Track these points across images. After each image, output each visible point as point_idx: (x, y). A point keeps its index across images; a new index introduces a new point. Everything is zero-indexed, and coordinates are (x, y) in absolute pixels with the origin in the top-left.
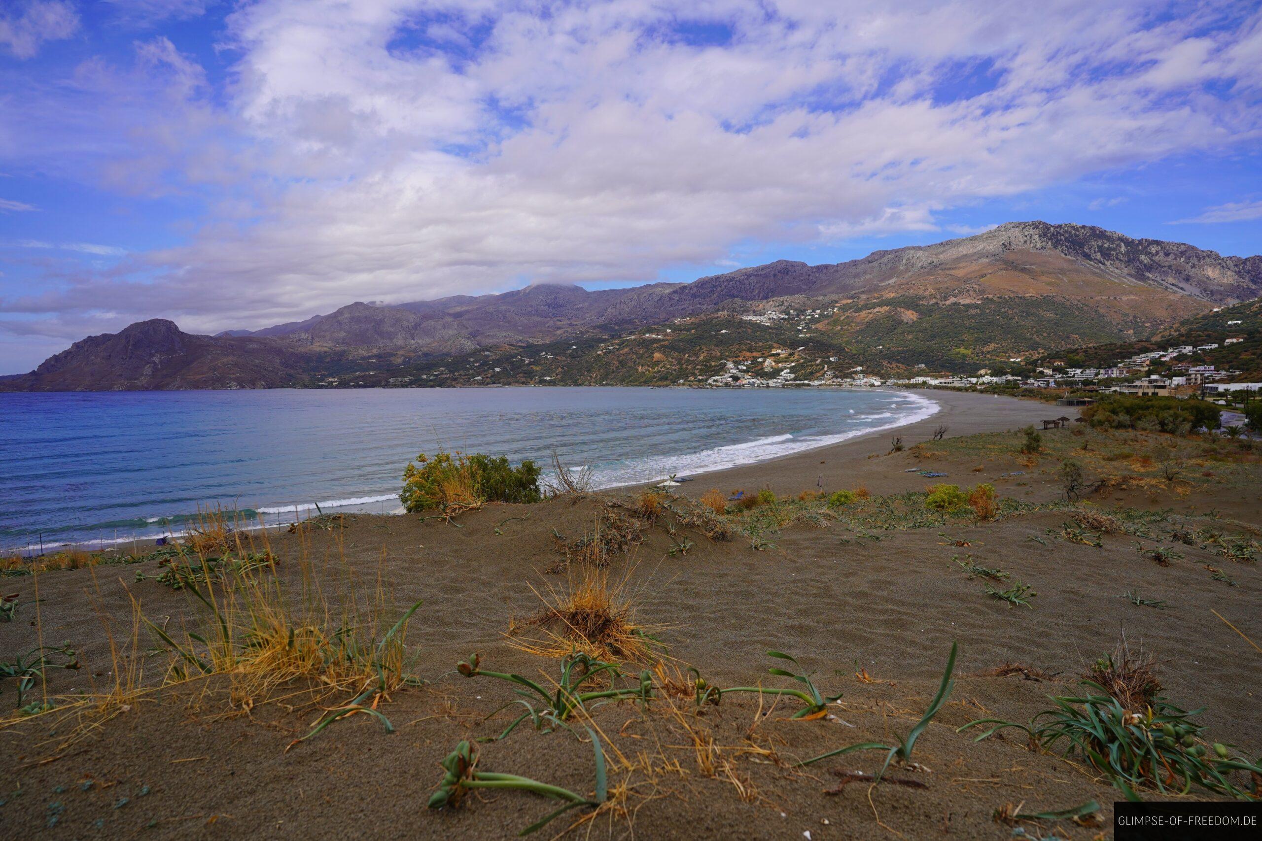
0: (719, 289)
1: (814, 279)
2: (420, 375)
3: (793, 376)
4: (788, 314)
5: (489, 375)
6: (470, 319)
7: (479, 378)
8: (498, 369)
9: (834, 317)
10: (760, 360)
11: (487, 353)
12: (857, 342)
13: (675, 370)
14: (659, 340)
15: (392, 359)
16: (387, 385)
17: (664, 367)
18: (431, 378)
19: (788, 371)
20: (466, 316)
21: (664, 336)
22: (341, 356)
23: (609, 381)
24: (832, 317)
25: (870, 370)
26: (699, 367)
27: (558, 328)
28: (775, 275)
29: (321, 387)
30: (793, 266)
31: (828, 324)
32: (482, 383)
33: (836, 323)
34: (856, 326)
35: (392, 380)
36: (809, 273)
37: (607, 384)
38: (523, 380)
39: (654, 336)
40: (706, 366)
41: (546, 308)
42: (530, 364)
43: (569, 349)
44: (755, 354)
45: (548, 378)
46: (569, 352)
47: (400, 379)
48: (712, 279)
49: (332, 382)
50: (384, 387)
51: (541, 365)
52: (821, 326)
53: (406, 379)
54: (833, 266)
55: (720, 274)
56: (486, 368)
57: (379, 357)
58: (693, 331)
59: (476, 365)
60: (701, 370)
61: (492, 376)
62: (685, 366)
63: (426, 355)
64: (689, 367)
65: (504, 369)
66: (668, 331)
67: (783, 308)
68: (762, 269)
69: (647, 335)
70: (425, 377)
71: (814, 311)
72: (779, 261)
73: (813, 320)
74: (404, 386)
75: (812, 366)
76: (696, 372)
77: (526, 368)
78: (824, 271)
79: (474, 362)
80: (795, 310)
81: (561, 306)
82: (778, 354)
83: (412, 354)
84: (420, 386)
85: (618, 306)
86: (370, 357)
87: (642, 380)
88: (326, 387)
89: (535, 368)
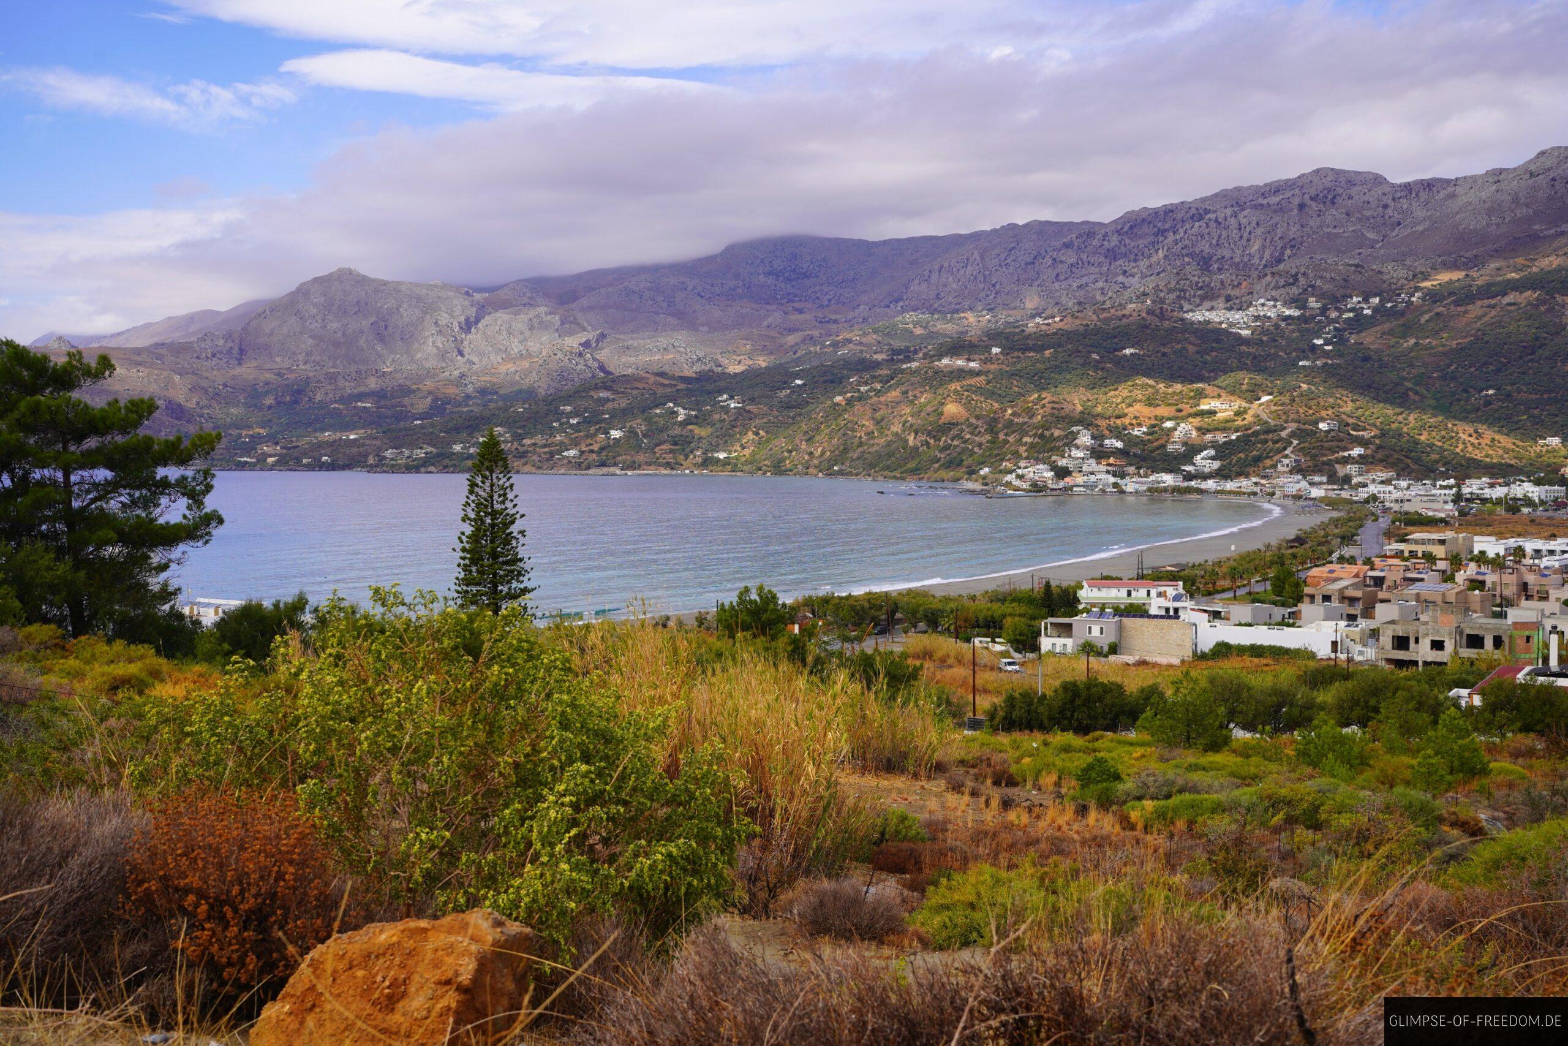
0: (1171, 237)
1: (1397, 217)
2: (450, 444)
3: (1216, 465)
4: (1303, 306)
5: (596, 447)
6: (590, 308)
7: (572, 453)
8: (616, 434)
9: (1409, 316)
10: (1169, 424)
11: (603, 394)
12: (1444, 378)
13: (980, 445)
14: (972, 373)
15: (406, 401)
16: (381, 466)
17: (958, 436)
18: (472, 450)
19: (1212, 452)
20: (584, 301)
21: (984, 362)
22: (299, 392)
23: (846, 468)
24: (1402, 313)
25: (1380, 455)
26: (1026, 439)
27: (791, 331)
28: (1302, 207)
29: (242, 466)
30: (1351, 183)
31: (1391, 332)
32: (579, 465)
33: (1407, 330)
34: (1451, 338)
35: (389, 453)
36: (1387, 200)
37: (841, 473)
38: (669, 458)
39: (960, 363)
40: (1042, 436)
41: (770, 280)
42: (687, 422)
43: (785, 384)
44: (1162, 411)
45: (722, 456)
46: (783, 393)
47: (407, 453)
48: (1156, 213)
49: (267, 455)
50: (372, 469)
51: (712, 425)
52: (1370, 339)
53: (420, 453)
54: (1448, 182)
55: (1176, 200)
56: (592, 430)
57: (379, 395)
58: (1047, 353)
59: (574, 421)
60: (1032, 446)
61: (602, 449)
62: (1002, 436)
63: (483, 392)
64: (1011, 439)
65: (632, 433)
66: (995, 350)
67: (1294, 291)
68: (1277, 191)
69: (946, 361)
70: (457, 448)
71: (1366, 300)
72: (1318, 171)
73: (1359, 323)
74: (413, 467)
75: (1266, 441)
76: (1022, 449)
77: (677, 431)
78: (1423, 195)
79: (570, 415)
80: (1320, 297)
81: (806, 276)
82: (1213, 413)
83: (451, 391)
84: (445, 469)
85: (934, 278)
86: (361, 397)
87: (911, 465)
88: (251, 467)
89: (698, 431)
